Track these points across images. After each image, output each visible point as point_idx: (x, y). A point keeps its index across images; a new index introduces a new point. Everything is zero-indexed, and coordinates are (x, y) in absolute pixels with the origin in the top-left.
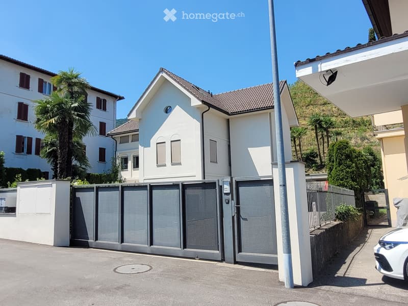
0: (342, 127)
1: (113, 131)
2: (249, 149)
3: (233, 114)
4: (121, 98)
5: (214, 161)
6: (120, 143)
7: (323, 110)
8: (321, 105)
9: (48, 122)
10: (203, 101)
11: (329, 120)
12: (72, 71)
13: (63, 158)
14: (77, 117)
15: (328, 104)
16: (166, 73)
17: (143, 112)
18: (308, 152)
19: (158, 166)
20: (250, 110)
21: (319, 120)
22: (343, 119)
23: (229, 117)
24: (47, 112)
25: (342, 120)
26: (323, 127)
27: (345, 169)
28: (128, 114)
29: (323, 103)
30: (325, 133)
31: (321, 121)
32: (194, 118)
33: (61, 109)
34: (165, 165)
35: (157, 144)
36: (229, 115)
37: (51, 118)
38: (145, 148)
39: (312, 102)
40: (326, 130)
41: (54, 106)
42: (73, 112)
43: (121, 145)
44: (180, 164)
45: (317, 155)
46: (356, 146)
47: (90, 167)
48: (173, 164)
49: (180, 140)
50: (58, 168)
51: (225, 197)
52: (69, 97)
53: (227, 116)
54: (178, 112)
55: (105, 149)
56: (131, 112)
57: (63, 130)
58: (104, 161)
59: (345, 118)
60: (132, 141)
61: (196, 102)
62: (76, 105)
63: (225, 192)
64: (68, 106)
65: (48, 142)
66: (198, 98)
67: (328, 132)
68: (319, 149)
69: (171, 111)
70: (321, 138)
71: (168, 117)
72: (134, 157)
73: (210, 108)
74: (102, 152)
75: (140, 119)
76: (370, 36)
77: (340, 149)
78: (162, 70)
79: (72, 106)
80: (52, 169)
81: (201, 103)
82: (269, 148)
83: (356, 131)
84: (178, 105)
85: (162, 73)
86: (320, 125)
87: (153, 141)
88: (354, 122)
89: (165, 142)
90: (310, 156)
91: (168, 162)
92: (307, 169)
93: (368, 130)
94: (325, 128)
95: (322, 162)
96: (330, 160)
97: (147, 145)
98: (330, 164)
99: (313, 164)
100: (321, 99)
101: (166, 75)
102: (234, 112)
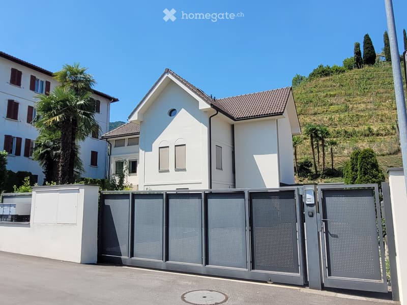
0: (334, 137)
1: (108, 134)
2: (254, 156)
3: (239, 119)
4: (115, 100)
5: (220, 168)
6: (115, 147)
7: (314, 120)
8: (311, 115)
9: (51, 120)
10: (211, 105)
11: (325, 130)
12: (78, 67)
13: (66, 160)
14: (84, 116)
15: (319, 114)
16: (172, 74)
17: (145, 114)
18: (303, 161)
19: (160, 172)
20: (257, 116)
21: (315, 129)
22: (336, 129)
23: (235, 122)
24: (50, 109)
25: (334, 130)
26: (319, 137)
27: (371, 179)
28: (129, 115)
29: (313, 113)
30: (320, 143)
31: (317, 131)
32: (201, 122)
33: (65, 107)
34: (168, 171)
35: (160, 148)
36: (235, 120)
37: (55, 115)
38: (146, 153)
39: (303, 112)
40: (322, 139)
41: (58, 102)
42: (78, 110)
43: (116, 148)
44: (184, 170)
45: (311, 164)
47: (84, 171)
48: (176, 170)
49: (185, 145)
50: (59, 171)
51: (307, 209)
52: (74, 93)
53: (232, 122)
54: (183, 115)
55: (97, 153)
56: (132, 114)
57: (67, 130)
58: (96, 165)
59: (337, 128)
60: (128, 145)
61: (204, 105)
62: (82, 102)
63: (307, 203)
64: (73, 103)
65: (41, 144)
66: (206, 102)
67: (323, 141)
68: (314, 159)
69: (175, 114)
70: (316, 148)
71: (172, 120)
72: (130, 162)
73: (219, 113)
74: (94, 155)
75: (141, 122)
76: (355, 50)
77: (365, 158)
78: (168, 71)
79: (78, 103)
80: (44, 172)
81: (210, 107)
82: (276, 155)
83: (348, 141)
84: (184, 109)
85: (168, 74)
86: (316, 134)
87: (156, 145)
88: (346, 132)
89: (168, 147)
90: (304, 165)
91: (171, 167)
92: (302, 178)
93: (360, 141)
94: (320, 137)
95: (317, 171)
96: (353, 169)
97: (149, 149)
98: (353, 173)
99: (308, 173)
100: (311, 109)
101: (171, 76)
102: (240, 118)
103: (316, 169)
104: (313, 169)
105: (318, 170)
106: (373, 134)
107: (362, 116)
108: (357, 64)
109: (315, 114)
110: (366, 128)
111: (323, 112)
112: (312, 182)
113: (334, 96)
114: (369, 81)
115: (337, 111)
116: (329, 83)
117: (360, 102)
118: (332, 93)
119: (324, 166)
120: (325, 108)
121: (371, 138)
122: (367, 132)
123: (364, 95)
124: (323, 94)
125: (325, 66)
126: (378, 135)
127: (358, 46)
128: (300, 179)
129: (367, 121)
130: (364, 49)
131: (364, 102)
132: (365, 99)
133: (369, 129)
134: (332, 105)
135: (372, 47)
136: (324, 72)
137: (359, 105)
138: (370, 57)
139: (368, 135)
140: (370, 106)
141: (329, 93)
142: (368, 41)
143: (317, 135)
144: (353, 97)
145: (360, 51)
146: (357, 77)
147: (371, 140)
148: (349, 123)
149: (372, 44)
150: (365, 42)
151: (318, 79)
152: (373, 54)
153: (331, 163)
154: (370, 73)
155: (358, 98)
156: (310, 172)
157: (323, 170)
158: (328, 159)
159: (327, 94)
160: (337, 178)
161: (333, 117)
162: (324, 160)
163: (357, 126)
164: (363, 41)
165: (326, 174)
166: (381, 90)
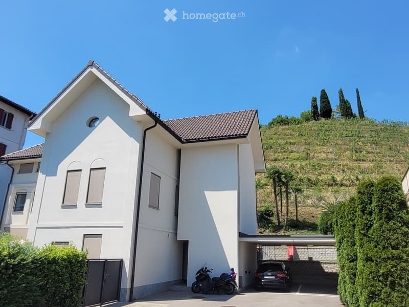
2: (205, 192)
3: (187, 142)
5: (155, 206)
6: (19, 173)
8: (272, 160)
10: (147, 110)
11: (290, 174)
16: (98, 69)
18: (263, 209)
19: (64, 207)
20: (212, 137)
21: (278, 172)
23: (182, 145)
26: (282, 181)
30: (284, 189)
31: (281, 174)
32: (131, 137)
34: (75, 206)
35: (68, 171)
36: (183, 142)
38: (47, 177)
40: (286, 184)
43: (19, 175)
44: (100, 205)
45: (273, 214)
46: (314, 206)
48: (88, 205)
49: (105, 168)
53: (179, 144)
54: (108, 127)
60: (37, 171)
61: (136, 111)
66: (141, 106)
67: (287, 187)
68: (277, 206)
70: (278, 194)
71: (91, 133)
73: (158, 124)
75: (47, 134)
78: (92, 65)
81: (144, 113)
82: (236, 192)
83: (311, 190)
84: (109, 116)
85: (92, 68)
86: (279, 177)
87: (63, 167)
88: (309, 180)
89: (81, 170)
90: (265, 214)
91: (81, 201)
92: (263, 229)
93: (323, 191)
94: (284, 182)
95: (279, 222)
96: (363, 211)
97: (52, 172)
98: (364, 217)
99: (269, 224)
100: (271, 156)
101: (96, 70)
102: (189, 139)
103: (278, 220)
104: (274, 220)
105: (281, 220)
106: (337, 184)
107: (323, 165)
108: (314, 117)
109: (275, 160)
110: (330, 177)
111: (284, 158)
112: (274, 234)
113: (294, 144)
114: (327, 133)
115: (298, 159)
116: (289, 132)
117: (319, 151)
118: (292, 141)
119: (288, 216)
120: (285, 155)
121: (335, 188)
122: (331, 182)
123: (324, 145)
124: (283, 142)
125: (283, 116)
126: (342, 185)
127: (315, 100)
128: (260, 230)
129: (329, 170)
130: (321, 103)
131: (324, 152)
132: (325, 149)
133: (333, 178)
134: (292, 152)
135: (329, 102)
136: (283, 121)
137: (319, 155)
138: (326, 111)
139: (331, 185)
140: (330, 156)
141: (288, 141)
142: (324, 96)
143: (280, 180)
144: (312, 146)
145: (317, 105)
146: (316, 128)
147: (336, 190)
148: (311, 171)
149: (328, 99)
150: (322, 97)
151: (277, 127)
152: (328, 108)
153: (295, 213)
154: (328, 126)
155: (318, 148)
156: (271, 223)
157: (287, 221)
158: (292, 209)
159: (287, 142)
160: (302, 231)
161: (294, 164)
162: (288, 209)
163: (320, 175)
164: (320, 95)
165: (289, 225)
166: (340, 142)
